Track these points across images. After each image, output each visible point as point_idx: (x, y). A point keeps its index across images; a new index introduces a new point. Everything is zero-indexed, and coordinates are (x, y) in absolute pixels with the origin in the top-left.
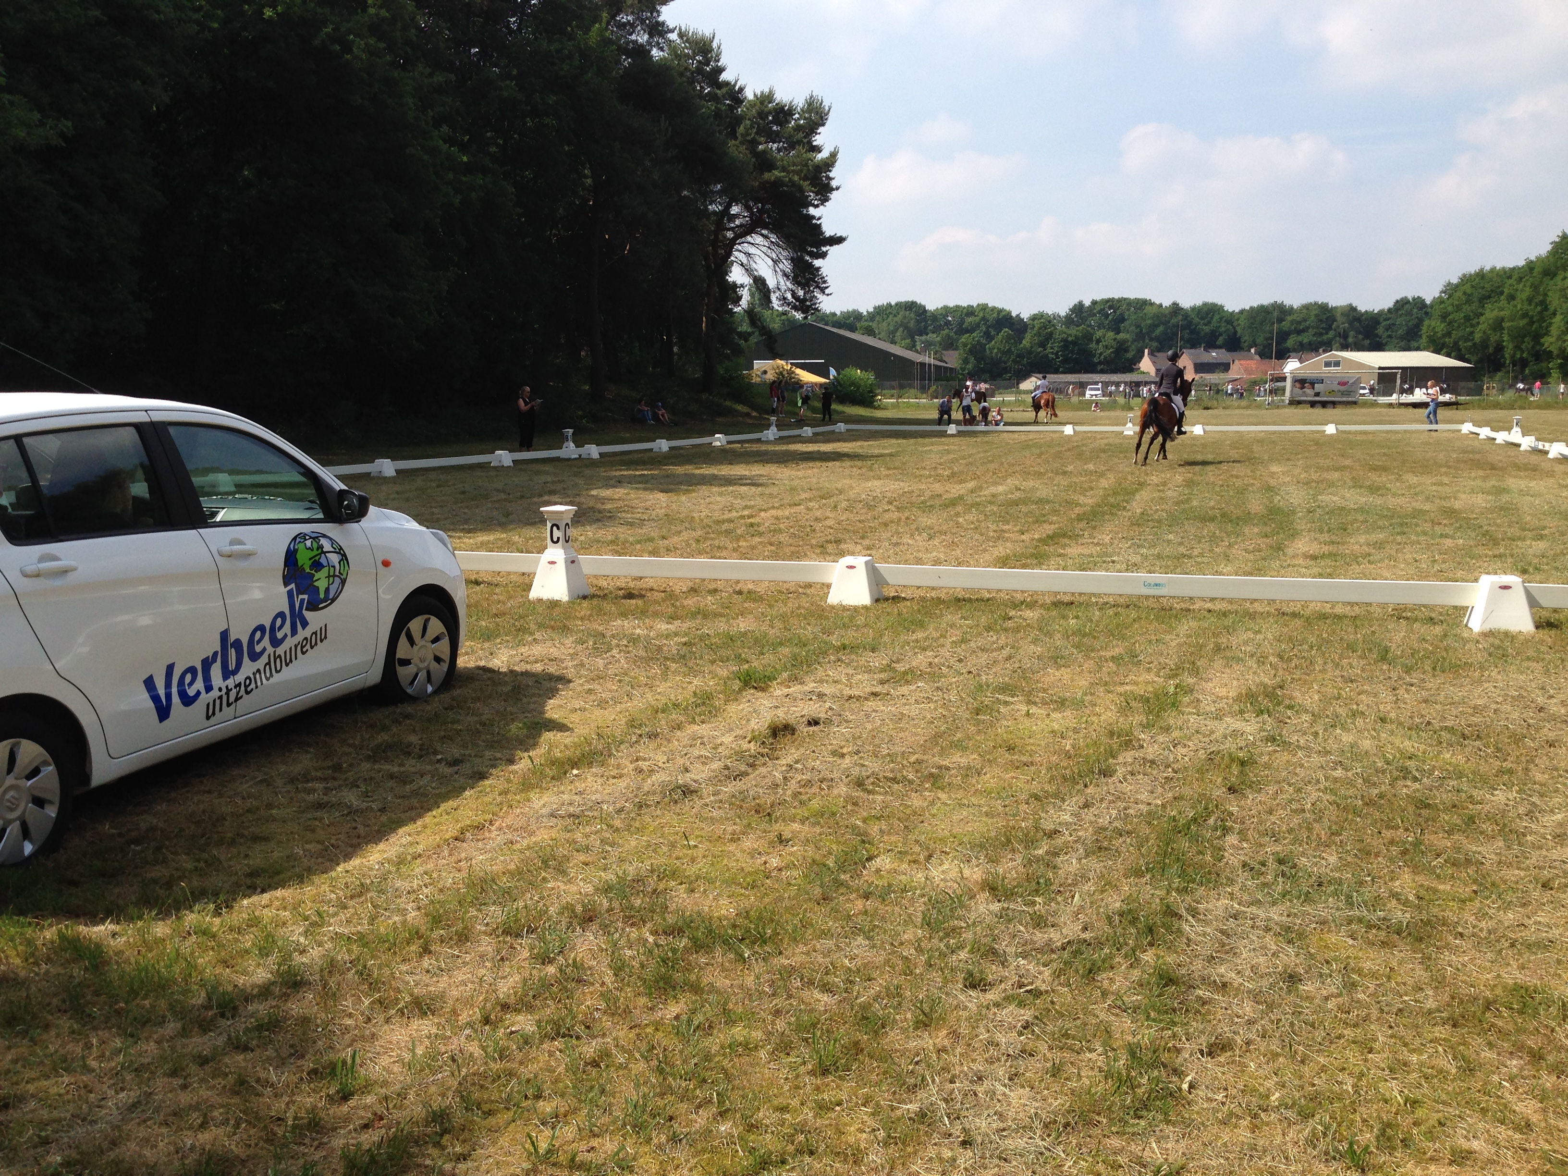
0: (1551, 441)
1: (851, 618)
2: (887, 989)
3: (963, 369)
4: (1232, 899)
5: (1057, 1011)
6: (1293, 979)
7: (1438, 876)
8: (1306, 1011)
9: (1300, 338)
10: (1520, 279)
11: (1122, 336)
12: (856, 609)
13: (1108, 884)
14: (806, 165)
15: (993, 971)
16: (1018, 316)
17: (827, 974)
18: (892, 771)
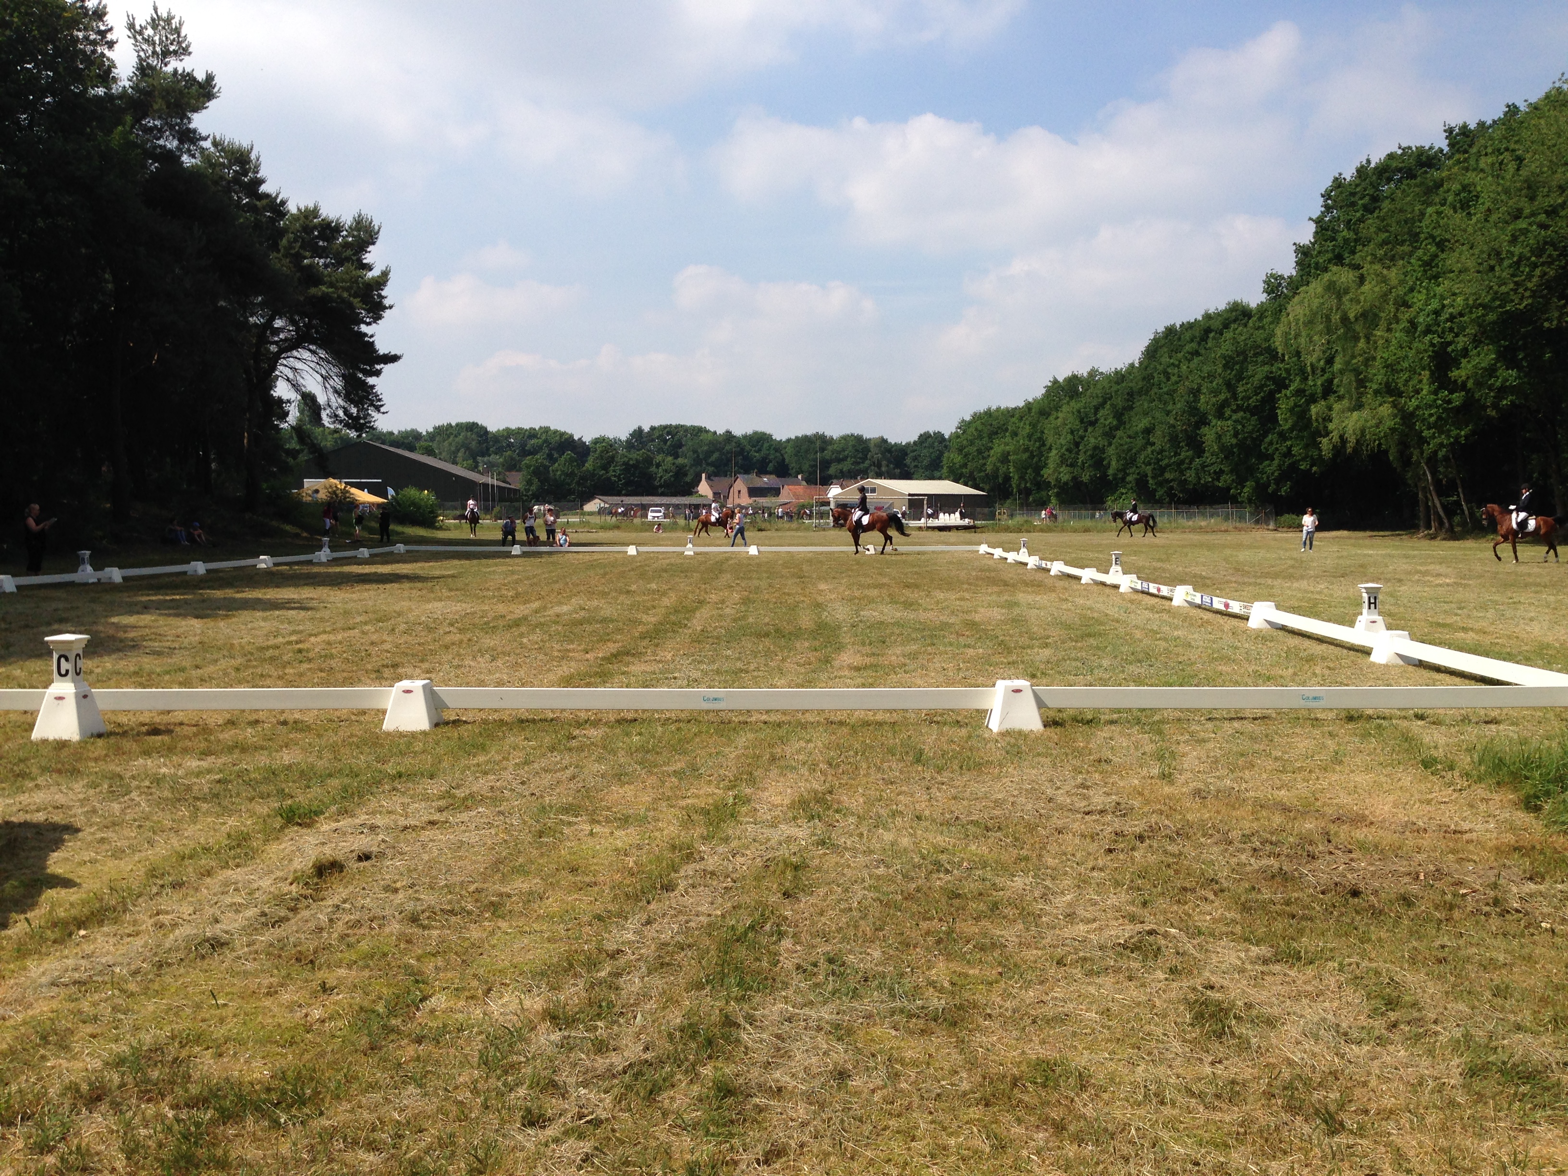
0: (1052, 560)
1: (409, 744)
2: (440, 1138)
3: (527, 490)
4: (786, 1003)
5: (618, 1139)
6: (842, 1075)
7: (968, 962)
8: (855, 1106)
9: (840, 466)
10: (1021, 418)
11: (680, 461)
12: (413, 735)
13: (669, 1001)
14: (356, 282)
15: (552, 1105)
16: (580, 439)
17: (373, 1130)
18: (450, 902)
